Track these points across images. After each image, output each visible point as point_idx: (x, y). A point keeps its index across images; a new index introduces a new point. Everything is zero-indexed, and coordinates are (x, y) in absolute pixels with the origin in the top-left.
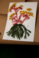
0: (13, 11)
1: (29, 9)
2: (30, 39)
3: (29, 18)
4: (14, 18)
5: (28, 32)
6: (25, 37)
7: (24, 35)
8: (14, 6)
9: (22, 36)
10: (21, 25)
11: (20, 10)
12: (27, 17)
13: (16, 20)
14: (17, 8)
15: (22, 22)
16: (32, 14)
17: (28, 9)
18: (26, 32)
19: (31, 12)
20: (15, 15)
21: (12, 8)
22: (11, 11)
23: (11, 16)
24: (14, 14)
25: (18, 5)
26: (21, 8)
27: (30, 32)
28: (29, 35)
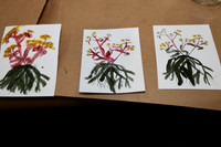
0: (12, 41)
1: (45, 37)
2: (48, 91)
3: (45, 53)
4: (15, 55)
5: (42, 79)
6: (37, 88)
7: (35, 84)
8: (15, 31)
9: (30, 87)
10: (28, 67)
11: (27, 39)
12: (40, 50)
13: (18, 58)
14: (21, 36)
15: (30, 61)
16: (50, 45)
17: (42, 37)
18: (39, 80)
19: (48, 40)
20: (16, 49)
21: (9, 35)
22: (7, 41)
23: (8, 50)
24: (13, 47)
25: (22, 29)
26: (28, 35)
27: (48, 78)
28: (44, 84)
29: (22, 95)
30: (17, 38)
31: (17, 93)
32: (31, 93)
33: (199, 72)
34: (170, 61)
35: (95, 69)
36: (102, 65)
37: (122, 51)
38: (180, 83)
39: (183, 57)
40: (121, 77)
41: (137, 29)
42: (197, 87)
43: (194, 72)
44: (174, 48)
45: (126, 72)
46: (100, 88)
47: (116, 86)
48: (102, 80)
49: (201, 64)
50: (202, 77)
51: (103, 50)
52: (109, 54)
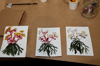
0: (9, 33)
1: (22, 31)
2: (23, 55)
3: (22, 38)
4: (9, 39)
5: (20, 50)
6: (19, 54)
7: (18, 52)
8: (9, 29)
9: (16, 53)
10: (15, 44)
11: (14, 32)
12: (20, 37)
13: (11, 40)
14: (12, 31)
15: (16, 42)
16: (24, 35)
17: (21, 31)
19: (23, 33)
20: (10, 36)
21: (7, 31)
22: (6, 33)
23: (7, 37)
24: (9, 36)
25: (13, 28)
26: (15, 30)
27: (23, 49)
28: (21, 52)
29: (13, 57)
30: (10, 32)
31: (11, 56)
32: (16, 56)
33: (83, 48)
34: (72, 43)
35: (42, 46)
36: (45, 44)
37: (53, 38)
38: (76, 53)
39: (77, 41)
40: (52, 49)
41: (59, 28)
42: (82, 55)
43: (82, 48)
44: (74, 37)
45: (54, 47)
46: (44, 54)
47: (50, 54)
48: (44, 51)
49: (84, 45)
50: (84, 50)
51: (45, 37)
52: (48, 39)
